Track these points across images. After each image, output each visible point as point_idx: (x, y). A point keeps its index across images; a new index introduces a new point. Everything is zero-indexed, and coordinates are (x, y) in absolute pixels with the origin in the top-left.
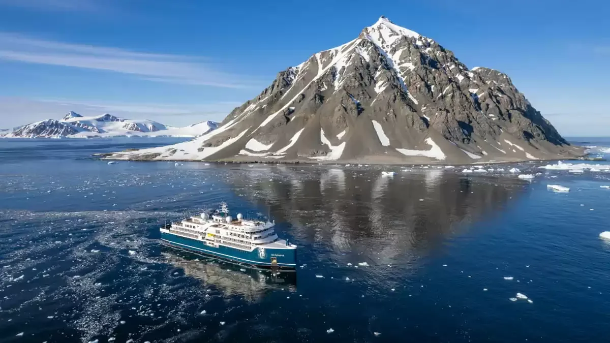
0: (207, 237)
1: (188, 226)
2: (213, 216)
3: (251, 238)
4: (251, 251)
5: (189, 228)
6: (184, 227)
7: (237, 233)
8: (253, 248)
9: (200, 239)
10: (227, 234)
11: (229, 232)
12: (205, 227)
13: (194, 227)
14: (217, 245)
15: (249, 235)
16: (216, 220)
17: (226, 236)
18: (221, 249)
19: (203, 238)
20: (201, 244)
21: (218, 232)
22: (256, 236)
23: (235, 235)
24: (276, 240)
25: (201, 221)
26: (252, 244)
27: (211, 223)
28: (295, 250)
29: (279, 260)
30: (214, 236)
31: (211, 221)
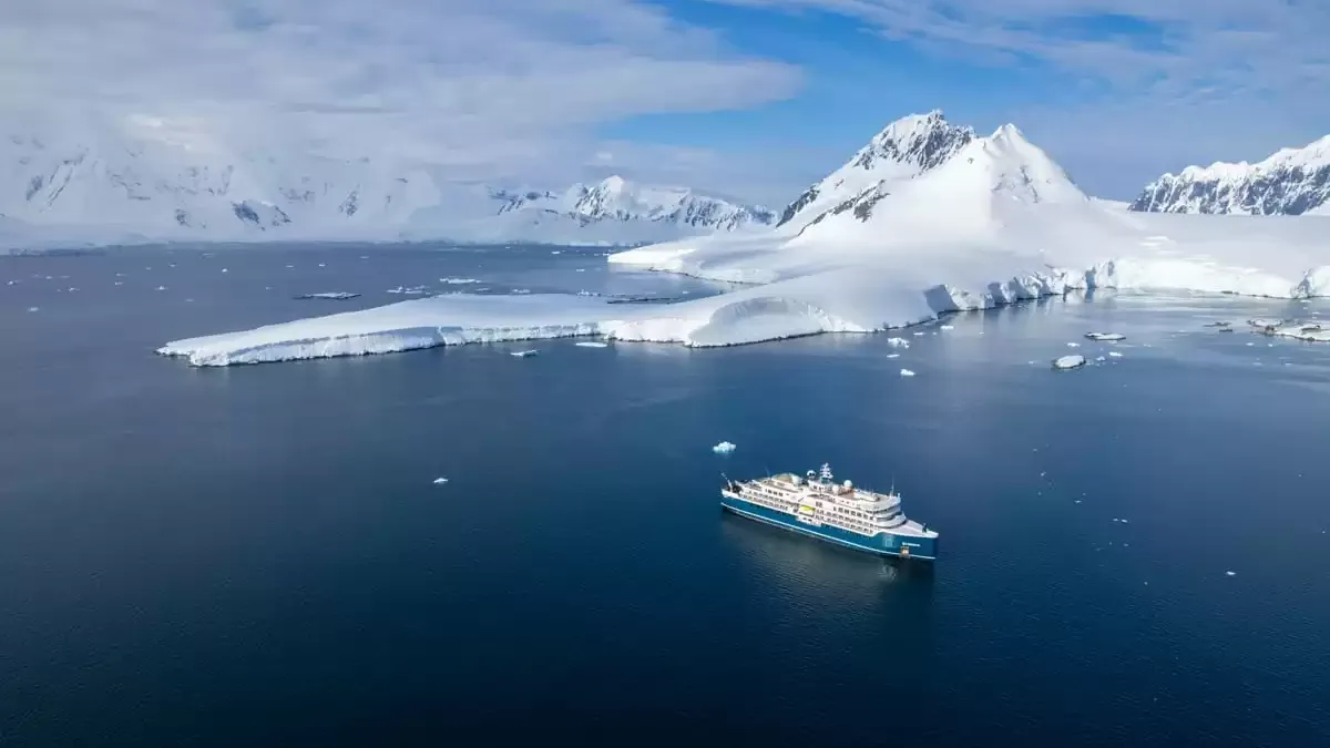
0: (801, 509)
1: (770, 492)
2: (809, 481)
3: (871, 518)
4: (872, 535)
5: (772, 495)
6: (764, 493)
7: (851, 510)
8: (876, 532)
9: (790, 511)
10: (835, 509)
11: (837, 507)
12: (799, 496)
13: (781, 495)
14: (818, 523)
15: (870, 515)
16: (815, 487)
17: (833, 512)
18: (825, 529)
19: (795, 511)
20: (791, 519)
21: (820, 505)
22: (880, 516)
23: (847, 512)
24: (904, 523)
25: (788, 486)
26: (874, 527)
27: (806, 491)
28: (935, 540)
29: (912, 550)
30: (814, 509)
31: (804, 488)
